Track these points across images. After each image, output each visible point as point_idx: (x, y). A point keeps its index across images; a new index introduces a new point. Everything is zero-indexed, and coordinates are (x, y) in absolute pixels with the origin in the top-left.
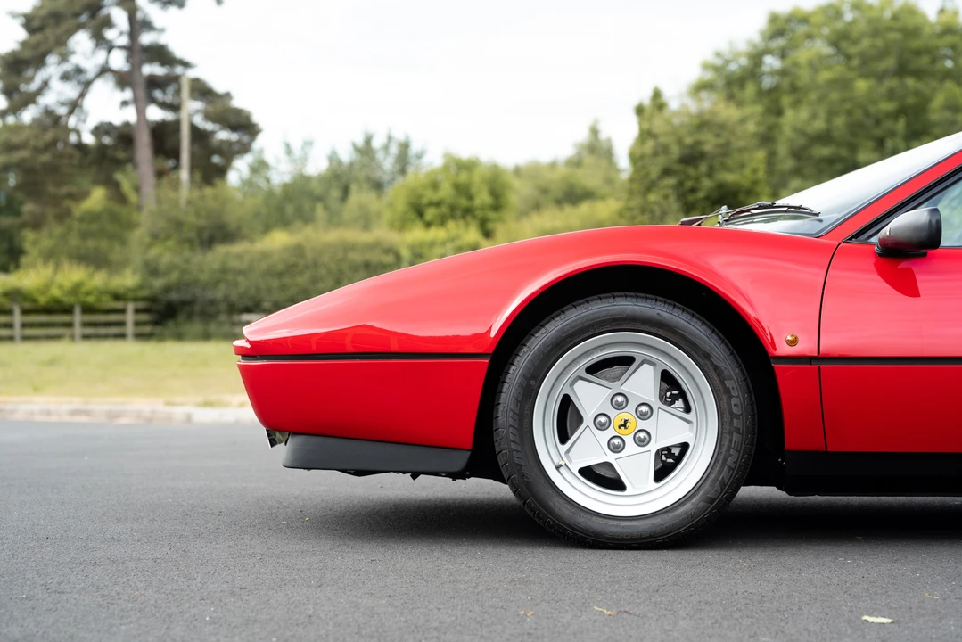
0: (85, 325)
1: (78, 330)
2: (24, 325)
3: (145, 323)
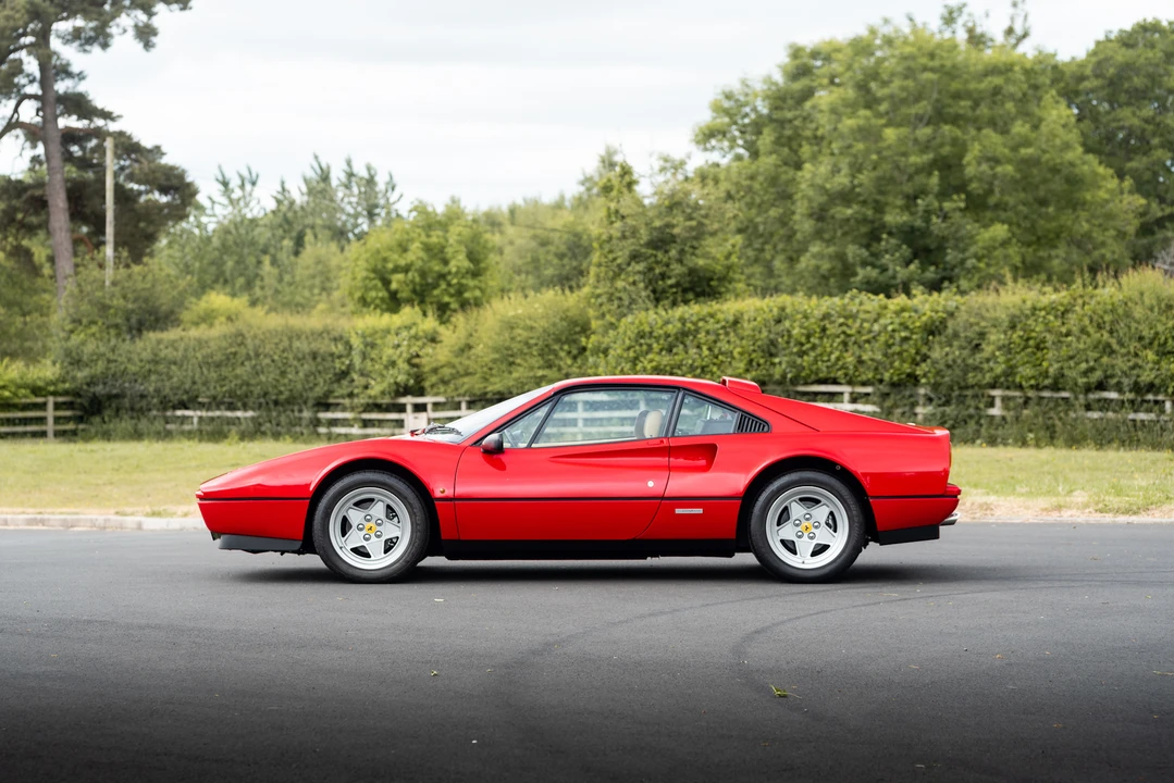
3: (67, 419)
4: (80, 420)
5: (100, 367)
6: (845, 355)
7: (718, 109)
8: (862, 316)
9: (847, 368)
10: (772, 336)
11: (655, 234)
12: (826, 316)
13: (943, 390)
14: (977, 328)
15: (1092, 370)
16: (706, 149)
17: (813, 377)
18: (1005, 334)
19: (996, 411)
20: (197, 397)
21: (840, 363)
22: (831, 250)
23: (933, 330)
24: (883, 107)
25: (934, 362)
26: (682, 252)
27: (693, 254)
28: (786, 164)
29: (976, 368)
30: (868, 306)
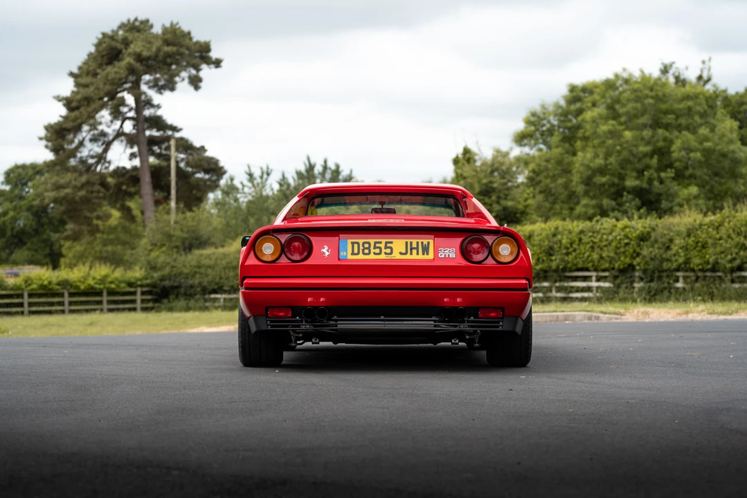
0: (109, 302)
1: (105, 306)
2: (71, 303)
3: (148, 301)
4: (155, 301)
5: (167, 271)
6: (593, 254)
7: (528, 122)
8: (603, 231)
9: (594, 262)
10: (551, 244)
11: (483, 187)
12: (582, 232)
13: (649, 272)
14: (668, 237)
15: (734, 259)
16: (521, 145)
17: (574, 268)
18: (684, 239)
19: (680, 285)
20: (222, 286)
21: (590, 259)
22: (594, 202)
23: (643, 238)
24: (623, 119)
25: (644, 257)
26: (499, 197)
27: (506, 199)
28: (567, 152)
29: (668, 260)
30: (605, 226)
